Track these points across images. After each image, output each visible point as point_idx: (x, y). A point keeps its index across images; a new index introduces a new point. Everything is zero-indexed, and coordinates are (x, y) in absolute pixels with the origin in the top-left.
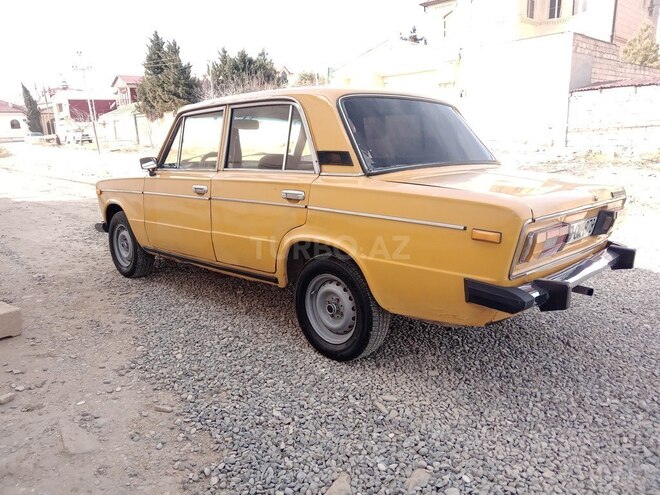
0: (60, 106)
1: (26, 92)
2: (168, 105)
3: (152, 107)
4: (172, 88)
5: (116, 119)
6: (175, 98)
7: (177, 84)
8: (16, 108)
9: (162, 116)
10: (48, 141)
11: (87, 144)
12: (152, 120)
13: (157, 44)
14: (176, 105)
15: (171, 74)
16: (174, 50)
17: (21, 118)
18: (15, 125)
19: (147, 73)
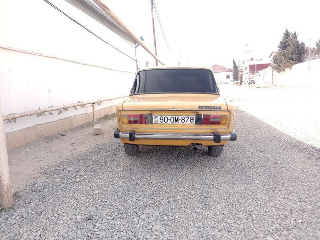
0: (246, 68)
1: (234, 63)
2: (287, 64)
3: (280, 66)
4: (290, 56)
5: (265, 72)
6: (291, 61)
7: (292, 54)
8: (230, 70)
9: (284, 70)
10: (237, 83)
11: (253, 85)
12: (279, 72)
13: (287, 35)
14: (291, 64)
15: (290, 49)
16: (295, 36)
17: (231, 74)
18: (228, 77)
19: (279, 50)
